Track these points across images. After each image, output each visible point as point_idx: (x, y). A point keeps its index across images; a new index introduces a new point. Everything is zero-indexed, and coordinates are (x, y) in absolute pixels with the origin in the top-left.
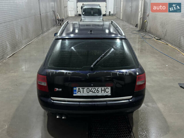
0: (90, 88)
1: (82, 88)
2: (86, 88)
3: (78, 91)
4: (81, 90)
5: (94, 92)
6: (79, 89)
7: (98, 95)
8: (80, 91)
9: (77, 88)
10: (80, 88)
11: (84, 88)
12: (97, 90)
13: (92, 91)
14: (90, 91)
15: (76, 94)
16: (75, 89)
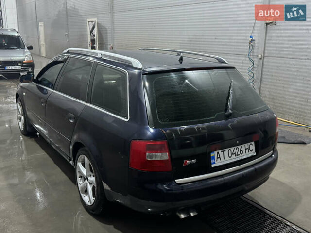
0: (232, 149)
1: (222, 152)
2: (227, 150)
3: (217, 158)
4: (221, 154)
5: (237, 155)
6: (218, 153)
7: (243, 158)
8: (220, 157)
9: (216, 153)
10: (220, 151)
11: (225, 151)
12: (241, 151)
13: (235, 154)
14: (233, 154)
15: (214, 163)
16: (212, 155)
